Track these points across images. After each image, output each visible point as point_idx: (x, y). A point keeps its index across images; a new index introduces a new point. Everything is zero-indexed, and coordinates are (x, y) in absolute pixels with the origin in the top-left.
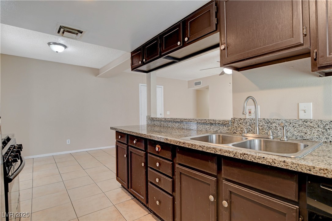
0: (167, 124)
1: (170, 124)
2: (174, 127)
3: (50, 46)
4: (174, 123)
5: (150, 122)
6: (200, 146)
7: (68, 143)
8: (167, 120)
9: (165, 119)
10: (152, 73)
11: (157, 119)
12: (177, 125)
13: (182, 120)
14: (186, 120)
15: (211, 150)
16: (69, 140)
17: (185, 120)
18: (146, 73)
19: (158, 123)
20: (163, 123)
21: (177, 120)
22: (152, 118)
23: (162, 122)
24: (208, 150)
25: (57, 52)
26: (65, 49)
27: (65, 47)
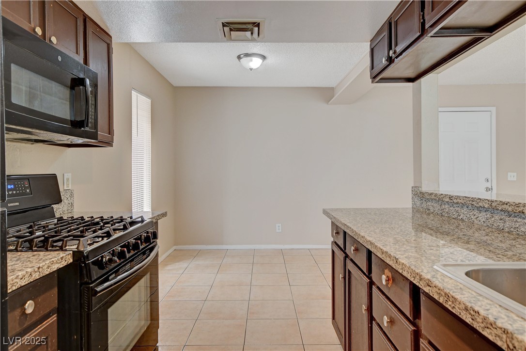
0: (457, 212)
1: (464, 213)
2: (476, 222)
3: (241, 60)
4: (476, 212)
5: (418, 203)
6: (466, 309)
7: (279, 229)
8: (455, 201)
9: (451, 197)
10: (424, 80)
11: (433, 197)
12: (483, 216)
13: (494, 204)
14: (505, 206)
15: (496, 335)
16: (280, 225)
17: (504, 204)
18: (411, 83)
19: (435, 207)
20: (446, 206)
21: (480, 204)
22: (421, 193)
23: (444, 204)
24: (488, 330)
25: (251, 69)
26: (263, 61)
27: (264, 57)
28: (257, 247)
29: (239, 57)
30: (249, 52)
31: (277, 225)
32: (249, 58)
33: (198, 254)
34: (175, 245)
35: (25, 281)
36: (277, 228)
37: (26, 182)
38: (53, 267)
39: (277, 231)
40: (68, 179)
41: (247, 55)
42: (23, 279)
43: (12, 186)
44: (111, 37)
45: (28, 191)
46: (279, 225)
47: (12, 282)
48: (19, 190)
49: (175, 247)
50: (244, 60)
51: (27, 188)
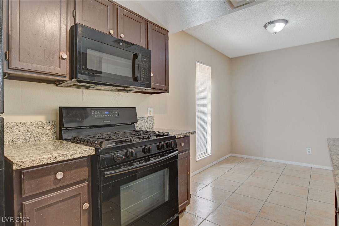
3: (267, 28)
25: (275, 33)
26: (286, 24)
27: (286, 21)
28: (290, 162)
29: (265, 26)
30: (272, 20)
31: (307, 149)
32: (272, 25)
33: (244, 160)
34: (231, 153)
35: (50, 160)
36: (307, 151)
37: (116, 111)
38: (77, 155)
39: (308, 153)
40: (150, 111)
41: (271, 23)
42: (49, 159)
43: (108, 113)
44: (168, 31)
45: (117, 115)
46: (309, 148)
47: (39, 160)
48: (112, 115)
49: (231, 154)
50: (269, 27)
51: (116, 114)
